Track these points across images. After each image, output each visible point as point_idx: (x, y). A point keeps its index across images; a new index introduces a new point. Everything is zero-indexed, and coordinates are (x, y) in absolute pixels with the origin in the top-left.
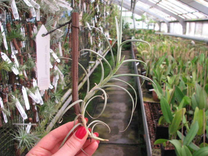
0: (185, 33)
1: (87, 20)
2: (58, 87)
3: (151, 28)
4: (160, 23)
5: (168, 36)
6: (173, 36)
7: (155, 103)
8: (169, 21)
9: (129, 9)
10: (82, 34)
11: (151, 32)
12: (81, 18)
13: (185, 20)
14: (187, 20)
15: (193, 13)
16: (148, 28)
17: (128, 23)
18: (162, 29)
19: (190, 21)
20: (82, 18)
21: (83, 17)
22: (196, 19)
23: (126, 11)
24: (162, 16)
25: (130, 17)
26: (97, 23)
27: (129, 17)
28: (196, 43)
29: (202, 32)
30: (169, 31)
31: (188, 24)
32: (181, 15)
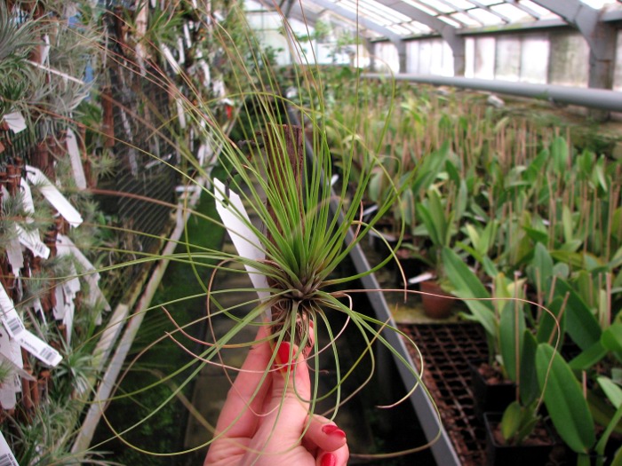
0: (460, 70)
1: (163, 36)
2: (78, 321)
3: (343, 59)
4: (371, 45)
5: (409, 84)
6: (420, 82)
7: (435, 327)
8: (404, 37)
9: (271, 6)
10: (147, 89)
11: (347, 71)
12: (144, 27)
13: (459, 32)
14: (466, 31)
15: (492, 8)
16: (334, 60)
17: (270, 47)
18: (378, 64)
19: (478, 35)
20: (148, 28)
21: (148, 24)
22: (500, 28)
23: (262, 12)
24: (381, 23)
25: (278, 30)
26: (190, 49)
27: (274, 30)
28: (507, 102)
29: (520, 68)
30: (403, 66)
31: (469, 43)
32: (448, 15)
